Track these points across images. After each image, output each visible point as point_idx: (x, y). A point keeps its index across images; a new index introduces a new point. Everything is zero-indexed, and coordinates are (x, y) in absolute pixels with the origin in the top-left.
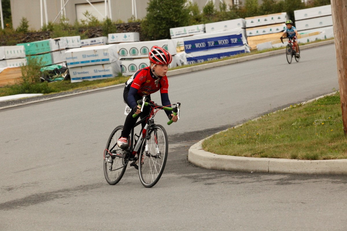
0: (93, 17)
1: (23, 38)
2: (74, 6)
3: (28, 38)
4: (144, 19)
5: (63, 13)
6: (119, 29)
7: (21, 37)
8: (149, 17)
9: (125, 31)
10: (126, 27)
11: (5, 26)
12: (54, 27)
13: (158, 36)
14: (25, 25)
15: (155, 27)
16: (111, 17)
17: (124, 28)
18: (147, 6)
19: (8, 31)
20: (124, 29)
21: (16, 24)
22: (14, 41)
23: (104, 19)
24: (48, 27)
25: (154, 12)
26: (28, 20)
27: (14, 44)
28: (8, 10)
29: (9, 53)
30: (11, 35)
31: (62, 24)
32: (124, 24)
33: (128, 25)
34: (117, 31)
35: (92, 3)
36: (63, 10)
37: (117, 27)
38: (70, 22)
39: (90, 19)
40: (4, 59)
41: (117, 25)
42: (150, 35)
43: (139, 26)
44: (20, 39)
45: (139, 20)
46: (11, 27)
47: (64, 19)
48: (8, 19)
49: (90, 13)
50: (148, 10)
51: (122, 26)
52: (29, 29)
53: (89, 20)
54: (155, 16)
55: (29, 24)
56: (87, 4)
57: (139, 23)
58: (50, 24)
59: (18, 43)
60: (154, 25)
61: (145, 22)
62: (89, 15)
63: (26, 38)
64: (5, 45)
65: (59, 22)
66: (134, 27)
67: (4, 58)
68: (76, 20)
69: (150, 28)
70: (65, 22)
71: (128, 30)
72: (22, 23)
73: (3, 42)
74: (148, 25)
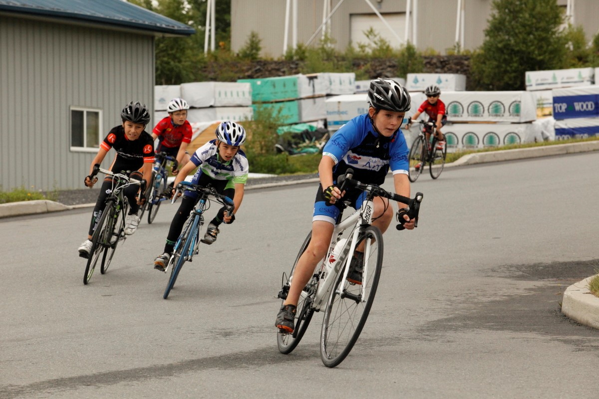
0: (382, 41)
1: (248, 70)
2: (348, 16)
3: (257, 71)
4: (478, 51)
5: (327, 28)
6: (428, 66)
7: (245, 68)
8: (488, 48)
9: (439, 70)
10: (441, 62)
11: (217, 46)
12: (307, 54)
13: (502, 84)
14: (254, 46)
15: (498, 67)
16: (415, 43)
17: (439, 64)
18: (486, 26)
19: (222, 55)
20: (437, 67)
21: (238, 43)
22: (232, 74)
23: (402, 45)
24: (297, 53)
25: (499, 38)
26: (260, 37)
27: (233, 80)
28: (226, 17)
29: (223, 95)
30: (227, 63)
31: (323, 49)
32: (439, 57)
33: (446, 59)
34: (425, 70)
35: (382, 14)
36: (326, 23)
37: (425, 61)
38: (339, 47)
39: (375, 43)
40: (211, 107)
41: (426, 58)
42: (486, 81)
43: (466, 62)
44: (243, 71)
45: (467, 51)
46: (227, 49)
47: (326, 41)
48: (224, 34)
49: (376, 33)
50: (488, 33)
51: (435, 61)
52: (262, 55)
53: (374, 45)
54: (500, 45)
55: (261, 45)
56: (374, 14)
57: (467, 58)
58: (300, 47)
59: (239, 78)
60: (495, 63)
61: (479, 55)
62: (375, 36)
63: (254, 70)
64: (215, 79)
65: (317, 46)
66: (457, 64)
67: (212, 104)
68: (350, 42)
69: (488, 69)
70: (329, 46)
71: (446, 69)
72: (249, 42)
73: (212, 75)
74: (484, 63)
